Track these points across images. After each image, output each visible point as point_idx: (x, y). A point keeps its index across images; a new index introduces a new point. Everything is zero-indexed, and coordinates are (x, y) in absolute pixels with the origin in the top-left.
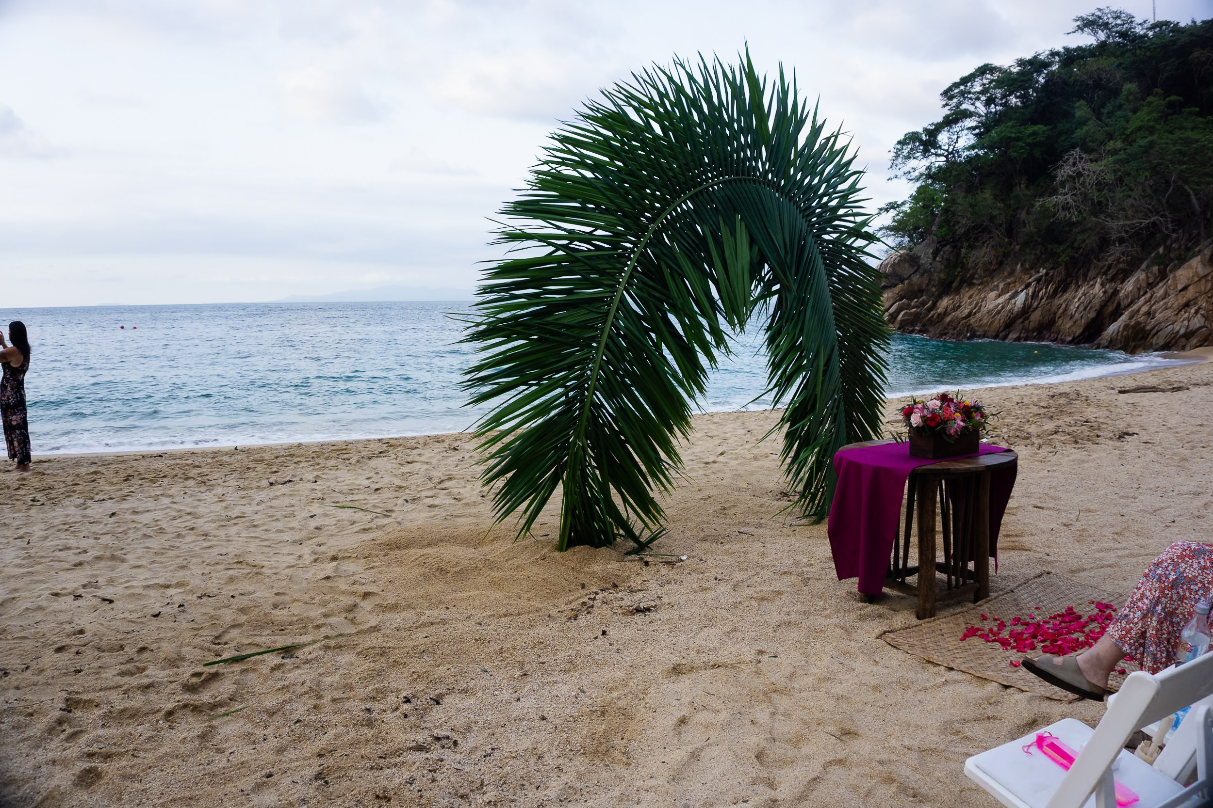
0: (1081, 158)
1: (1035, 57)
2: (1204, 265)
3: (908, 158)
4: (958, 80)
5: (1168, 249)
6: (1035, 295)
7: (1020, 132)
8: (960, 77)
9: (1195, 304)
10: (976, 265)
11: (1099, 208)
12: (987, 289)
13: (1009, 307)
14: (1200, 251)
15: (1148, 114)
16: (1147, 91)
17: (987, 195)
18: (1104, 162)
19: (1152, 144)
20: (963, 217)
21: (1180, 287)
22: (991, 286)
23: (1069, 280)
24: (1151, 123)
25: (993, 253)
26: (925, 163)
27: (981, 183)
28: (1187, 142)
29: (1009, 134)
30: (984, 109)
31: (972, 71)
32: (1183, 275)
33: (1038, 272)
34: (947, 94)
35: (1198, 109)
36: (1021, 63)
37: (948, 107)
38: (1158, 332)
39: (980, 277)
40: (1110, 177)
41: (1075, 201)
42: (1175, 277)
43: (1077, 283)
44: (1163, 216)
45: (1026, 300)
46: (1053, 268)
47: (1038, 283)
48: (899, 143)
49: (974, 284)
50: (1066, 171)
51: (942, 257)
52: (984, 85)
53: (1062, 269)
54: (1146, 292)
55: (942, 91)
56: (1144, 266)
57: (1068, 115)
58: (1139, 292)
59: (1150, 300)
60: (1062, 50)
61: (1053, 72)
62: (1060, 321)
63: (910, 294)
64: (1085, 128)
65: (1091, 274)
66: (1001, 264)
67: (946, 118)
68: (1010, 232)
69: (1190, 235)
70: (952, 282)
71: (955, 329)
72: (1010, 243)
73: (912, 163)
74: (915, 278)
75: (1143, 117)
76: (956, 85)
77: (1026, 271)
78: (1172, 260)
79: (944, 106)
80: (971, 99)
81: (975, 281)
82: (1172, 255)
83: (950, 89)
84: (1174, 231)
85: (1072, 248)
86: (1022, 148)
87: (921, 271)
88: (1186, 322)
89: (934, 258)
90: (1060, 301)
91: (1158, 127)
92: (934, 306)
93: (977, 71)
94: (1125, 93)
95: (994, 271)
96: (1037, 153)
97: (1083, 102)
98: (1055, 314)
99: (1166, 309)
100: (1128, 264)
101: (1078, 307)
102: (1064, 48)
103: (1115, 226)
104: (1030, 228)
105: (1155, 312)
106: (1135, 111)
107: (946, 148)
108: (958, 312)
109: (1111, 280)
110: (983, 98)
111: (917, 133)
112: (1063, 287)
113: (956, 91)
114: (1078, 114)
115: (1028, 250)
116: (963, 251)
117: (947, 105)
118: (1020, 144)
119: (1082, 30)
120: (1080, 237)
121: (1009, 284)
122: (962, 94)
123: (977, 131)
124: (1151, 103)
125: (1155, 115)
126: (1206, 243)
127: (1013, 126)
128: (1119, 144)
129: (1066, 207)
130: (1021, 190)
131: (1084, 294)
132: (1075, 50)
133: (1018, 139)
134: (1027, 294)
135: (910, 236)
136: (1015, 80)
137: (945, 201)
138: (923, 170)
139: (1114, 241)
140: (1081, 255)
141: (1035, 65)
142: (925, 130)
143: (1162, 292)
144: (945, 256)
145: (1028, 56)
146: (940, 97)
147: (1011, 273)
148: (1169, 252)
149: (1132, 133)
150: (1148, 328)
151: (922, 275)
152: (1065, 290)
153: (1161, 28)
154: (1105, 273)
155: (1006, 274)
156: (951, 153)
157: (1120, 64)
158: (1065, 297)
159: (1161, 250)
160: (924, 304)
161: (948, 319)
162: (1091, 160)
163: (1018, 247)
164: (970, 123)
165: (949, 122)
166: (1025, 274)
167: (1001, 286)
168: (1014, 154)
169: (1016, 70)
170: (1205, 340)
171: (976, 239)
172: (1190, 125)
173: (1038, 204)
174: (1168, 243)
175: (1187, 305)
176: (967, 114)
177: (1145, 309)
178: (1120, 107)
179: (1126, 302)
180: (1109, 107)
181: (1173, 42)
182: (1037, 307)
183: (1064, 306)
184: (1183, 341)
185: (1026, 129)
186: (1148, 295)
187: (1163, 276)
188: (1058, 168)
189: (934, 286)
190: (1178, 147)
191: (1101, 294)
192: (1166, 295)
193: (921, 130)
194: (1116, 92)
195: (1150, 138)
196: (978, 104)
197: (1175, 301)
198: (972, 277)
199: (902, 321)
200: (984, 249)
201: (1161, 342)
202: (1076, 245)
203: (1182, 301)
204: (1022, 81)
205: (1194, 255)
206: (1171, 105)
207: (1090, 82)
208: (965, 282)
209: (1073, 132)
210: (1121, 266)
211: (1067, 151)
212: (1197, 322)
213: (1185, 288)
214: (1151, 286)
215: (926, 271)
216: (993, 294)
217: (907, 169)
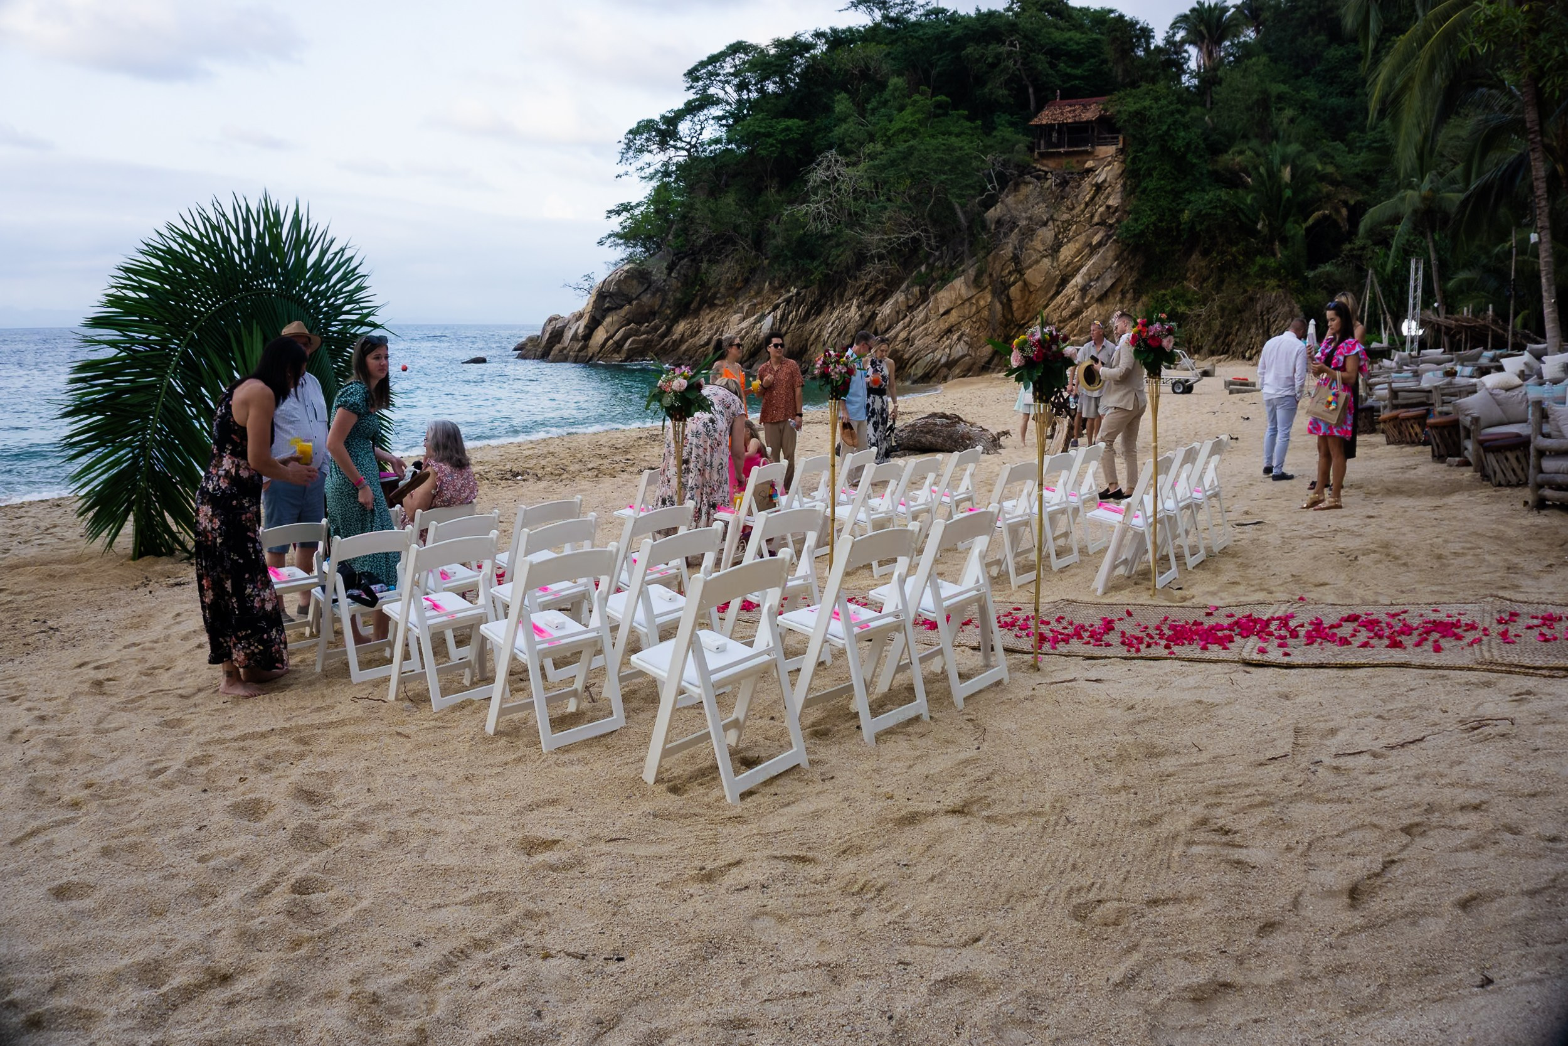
0: (837, 161)
1: (795, 38)
2: (968, 286)
3: (641, 151)
4: (705, 59)
5: (931, 267)
6: (783, 318)
7: (771, 127)
8: (708, 54)
9: (959, 329)
10: (719, 282)
11: (854, 220)
12: (731, 310)
13: (754, 332)
14: (963, 271)
15: (913, 114)
16: (914, 88)
17: (730, 200)
18: (862, 166)
19: (911, 151)
20: (703, 225)
21: (941, 311)
22: (735, 307)
23: (823, 301)
24: (914, 126)
25: (737, 268)
26: (662, 157)
27: (727, 185)
28: (950, 149)
29: (757, 129)
30: (734, 95)
31: (723, 48)
32: (945, 297)
33: (789, 291)
34: (692, 75)
35: (966, 112)
36: (778, 44)
37: (693, 91)
38: (917, 360)
39: (723, 297)
40: (866, 185)
41: (828, 210)
42: (936, 299)
43: (832, 305)
44: (926, 231)
45: (774, 324)
46: (805, 287)
47: (788, 304)
48: (631, 132)
49: (715, 305)
50: (818, 175)
51: (679, 273)
52: (735, 66)
53: (815, 288)
54: (906, 316)
55: (685, 71)
56: (904, 286)
57: (828, 109)
58: (898, 315)
59: (908, 326)
60: (829, 31)
61: (814, 57)
62: (812, 349)
63: (640, 317)
64: (844, 126)
65: (848, 294)
66: (746, 281)
67: (689, 103)
68: (758, 243)
69: (955, 253)
70: (691, 302)
71: (690, 359)
72: (757, 257)
73: (646, 157)
74: (646, 298)
75: (907, 118)
76: (703, 64)
77: (775, 290)
78: (934, 280)
79: (688, 89)
80: (719, 82)
81: (717, 302)
82: (934, 274)
83: (695, 69)
84: (938, 247)
85: (828, 264)
86: (772, 145)
87: (652, 289)
88: (947, 350)
89: (669, 274)
90: (813, 325)
91: (922, 130)
92: (669, 331)
93: (728, 48)
94: (891, 88)
95: (740, 289)
96: (790, 153)
97: (844, 95)
98: (807, 340)
99: (926, 335)
100: (887, 284)
101: (831, 333)
102: (831, 29)
103: (873, 240)
104: (779, 241)
105: (914, 339)
106: (901, 109)
107: (688, 139)
108: (697, 338)
109: (870, 301)
110: (736, 81)
111: (653, 121)
112: (817, 309)
113: (703, 71)
114: (839, 108)
115: (776, 266)
116: (704, 265)
117: (691, 87)
118: (770, 140)
119: (856, 6)
120: (834, 252)
121: (755, 305)
122: (710, 75)
123: (724, 122)
124: (916, 102)
125: (919, 116)
126: (971, 262)
127: (763, 119)
128: (879, 147)
129: (819, 217)
130: (771, 194)
131: (839, 318)
132: (844, 32)
133: (769, 135)
134: (775, 318)
135: (644, 245)
136: (769, 64)
137: (682, 204)
138: (658, 166)
139: (872, 256)
140: (836, 272)
141: (792, 47)
142: (663, 117)
143: (922, 316)
144: (682, 272)
145: (787, 36)
146: (683, 78)
147: (759, 292)
148: (932, 271)
149: (893, 135)
150: (906, 356)
151: (654, 294)
152: (819, 313)
153: (937, 15)
154: (863, 294)
155: (753, 293)
156: (695, 146)
157: (889, 54)
158: (818, 321)
159: (923, 268)
160: (656, 329)
161: (684, 347)
162: (848, 165)
163: (766, 262)
164: (717, 111)
165: (691, 109)
166: (774, 293)
167: (746, 307)
168: (764, 153)
169: (772, 51)
170: (969, 370)
171: (720, 252)
172: (957, 130)
173: (786, 213)
174: (931, 261)
175: (949, 331)
176: (714, 101)
177: (903, 335)
178: (885, 103)
179: (883, 327)
180: (873, 103)
181: (947, 34)
182: (786, 333)
183: (816, 331)
184: (945, 370)
185: (778, 123)
186: (907, 319)
187: (924, 297)
188: (809, 172)
189: (669, 307)
190: (939, 155)
191: (857, 317)
192: (926, 320)
193: (657, 118)
194: (882, 86)
195: (911, 143)
196: (728, 88)
197: (937, 326)
198: (714, 296)
199: (629, 350)
200: (727, 264)
201: (920, 373)
202: (830, 261)
203: (944, 326)
204: (777, 65)
205: (956, 277)
206: (939, 105)
207: (856, 72)
208: (706, 302)
209: (831, 131)
210: (879, 286)
211: (820, 152)
212: (960, 349)
213: (947, 312)
214: (911, 308)
215: (658, 290)
216: (737, 317)
217: (640, 164)
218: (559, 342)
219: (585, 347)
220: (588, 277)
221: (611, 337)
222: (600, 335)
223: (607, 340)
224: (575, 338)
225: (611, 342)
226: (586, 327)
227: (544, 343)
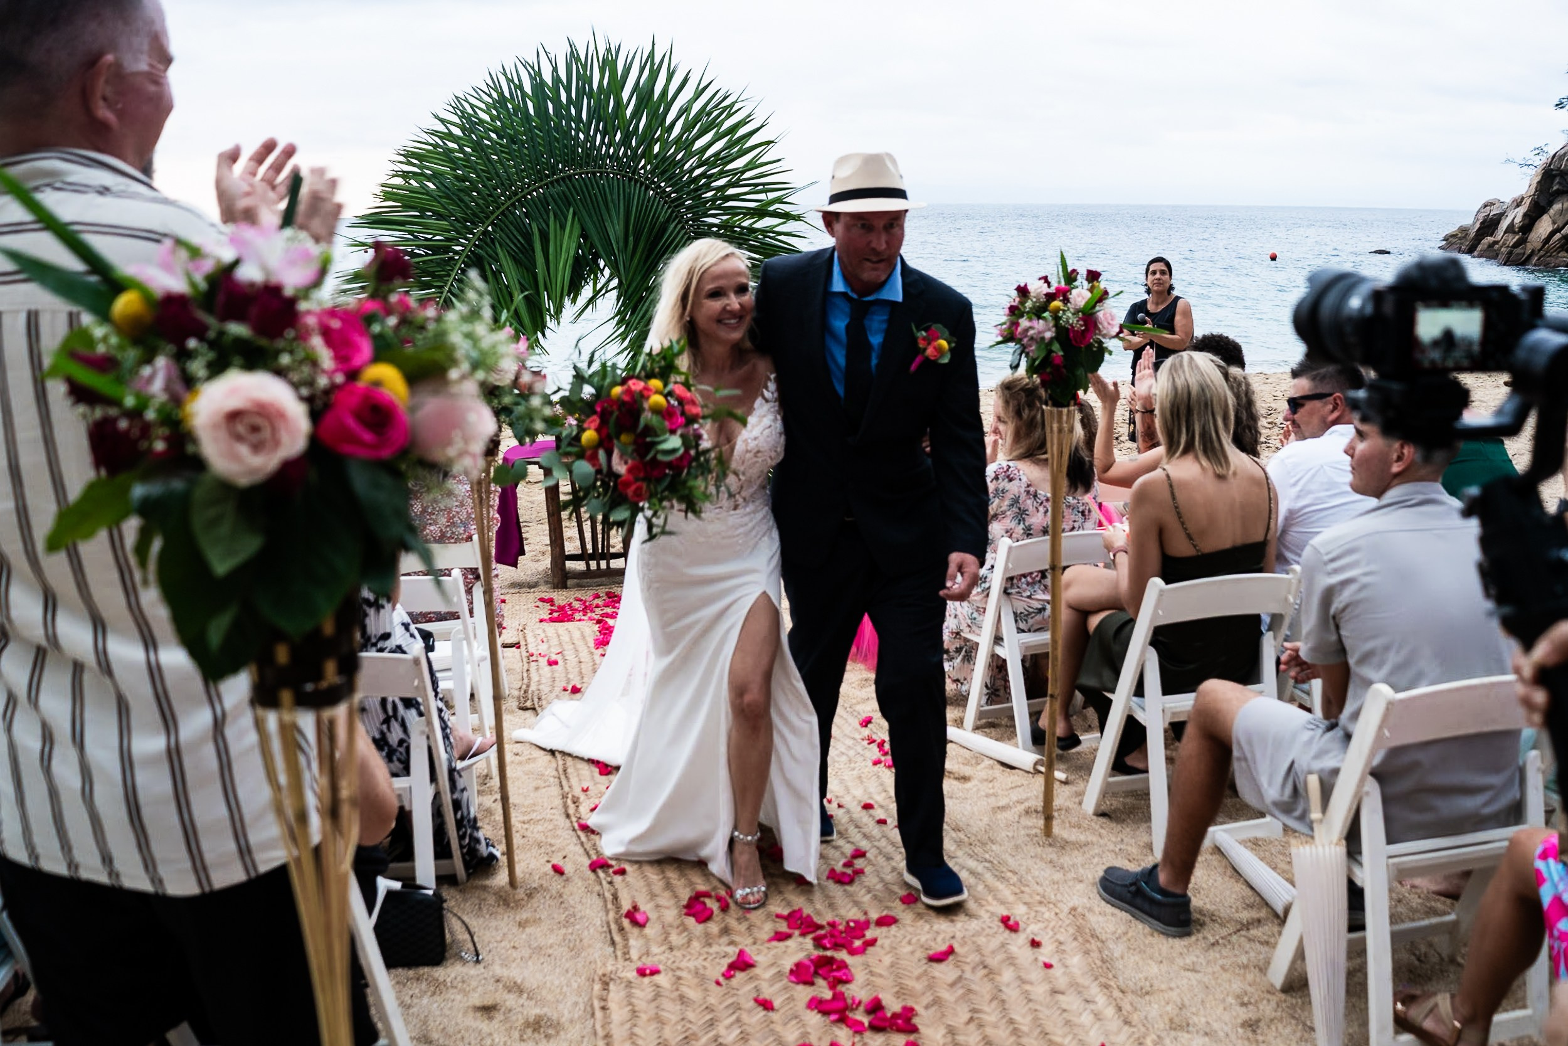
218: (1491, 235)
219: (1522, 242)
220: (1540, 150)
221: (1559, 230)
222: (1544, 227)
223: (1552, 234)
224: (1510, 229)
225: (1558, 236)
226: (1525, 215)
227: (1472, 235)
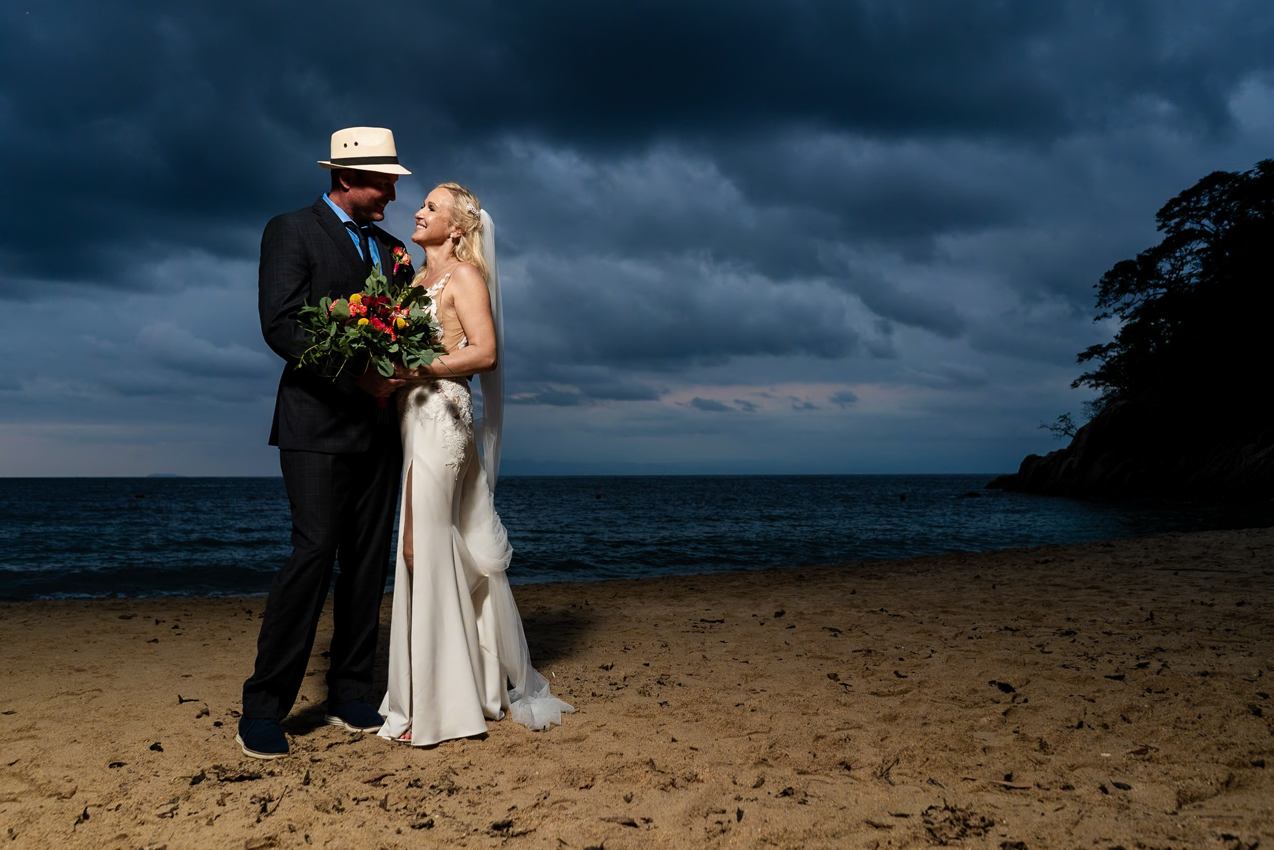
3: (1121, 291)
4: (1176, 195)
8: (1180, 191)
26: (1142, 296)
30: (1212, 226)
31: (1196, 182)
34: (1164, 214)
37: (1166, 229)
48: (1107, 275)
52: (1213, 198)
55: (1158, 211)
67: (1166, 242)
73: (1128, 297)
76: (1174, 202)
79: (1160, 228)
80: (1196, 216)
83: (1168, 207)
107: (1168, 277)
110: (1213, 214)
111: (1131, 262)
113: (1177, 209)
117: (1164, 226)
122: (1184, 211)
123: (1206, 254)
136: (1255, 187)
138: (1139, 305)
142: (1139, 256)
145: (1268, 158)
146: (1155, 218)
156: (1175, 282)
164: (1197, 245)
165: (1170, 246)
169: (1258, 175)
176: (1192, 235)
193: (1135, 258)
196: (1205, 222)
204: (1267, 187)
217: (1118, 305)
220: (1064, 418)
